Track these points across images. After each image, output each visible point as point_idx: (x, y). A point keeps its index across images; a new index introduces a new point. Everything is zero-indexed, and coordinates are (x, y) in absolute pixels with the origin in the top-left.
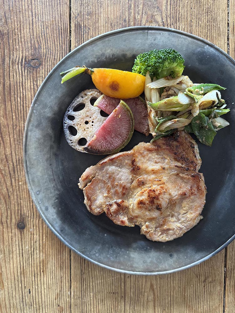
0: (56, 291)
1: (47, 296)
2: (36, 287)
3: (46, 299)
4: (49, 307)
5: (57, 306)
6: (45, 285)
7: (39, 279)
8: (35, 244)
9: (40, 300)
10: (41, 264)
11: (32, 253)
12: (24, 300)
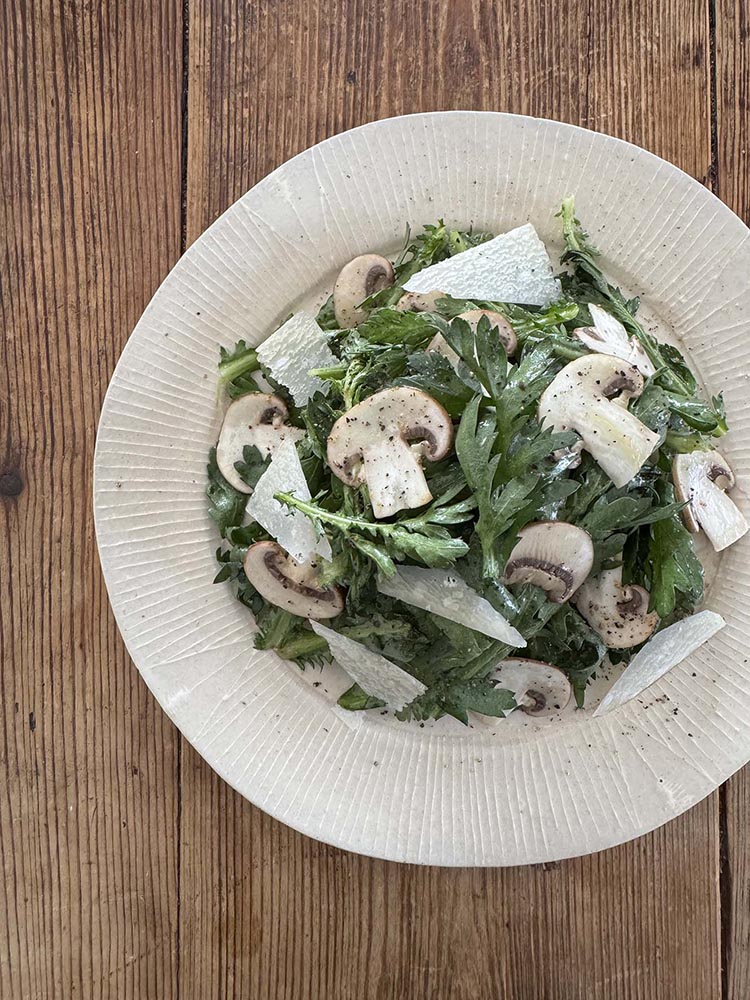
0: (128, 716)
1: (94, 738)
2: (57, 706)
3: (91, 747)
4: (99, 777)
5: (129, 771)
6: (89, 696)
7: (66, 675)
8: (56, 546)
9: (69, 751)
10: (77, 620)
11: (46, 581)
12: (11, 755)
